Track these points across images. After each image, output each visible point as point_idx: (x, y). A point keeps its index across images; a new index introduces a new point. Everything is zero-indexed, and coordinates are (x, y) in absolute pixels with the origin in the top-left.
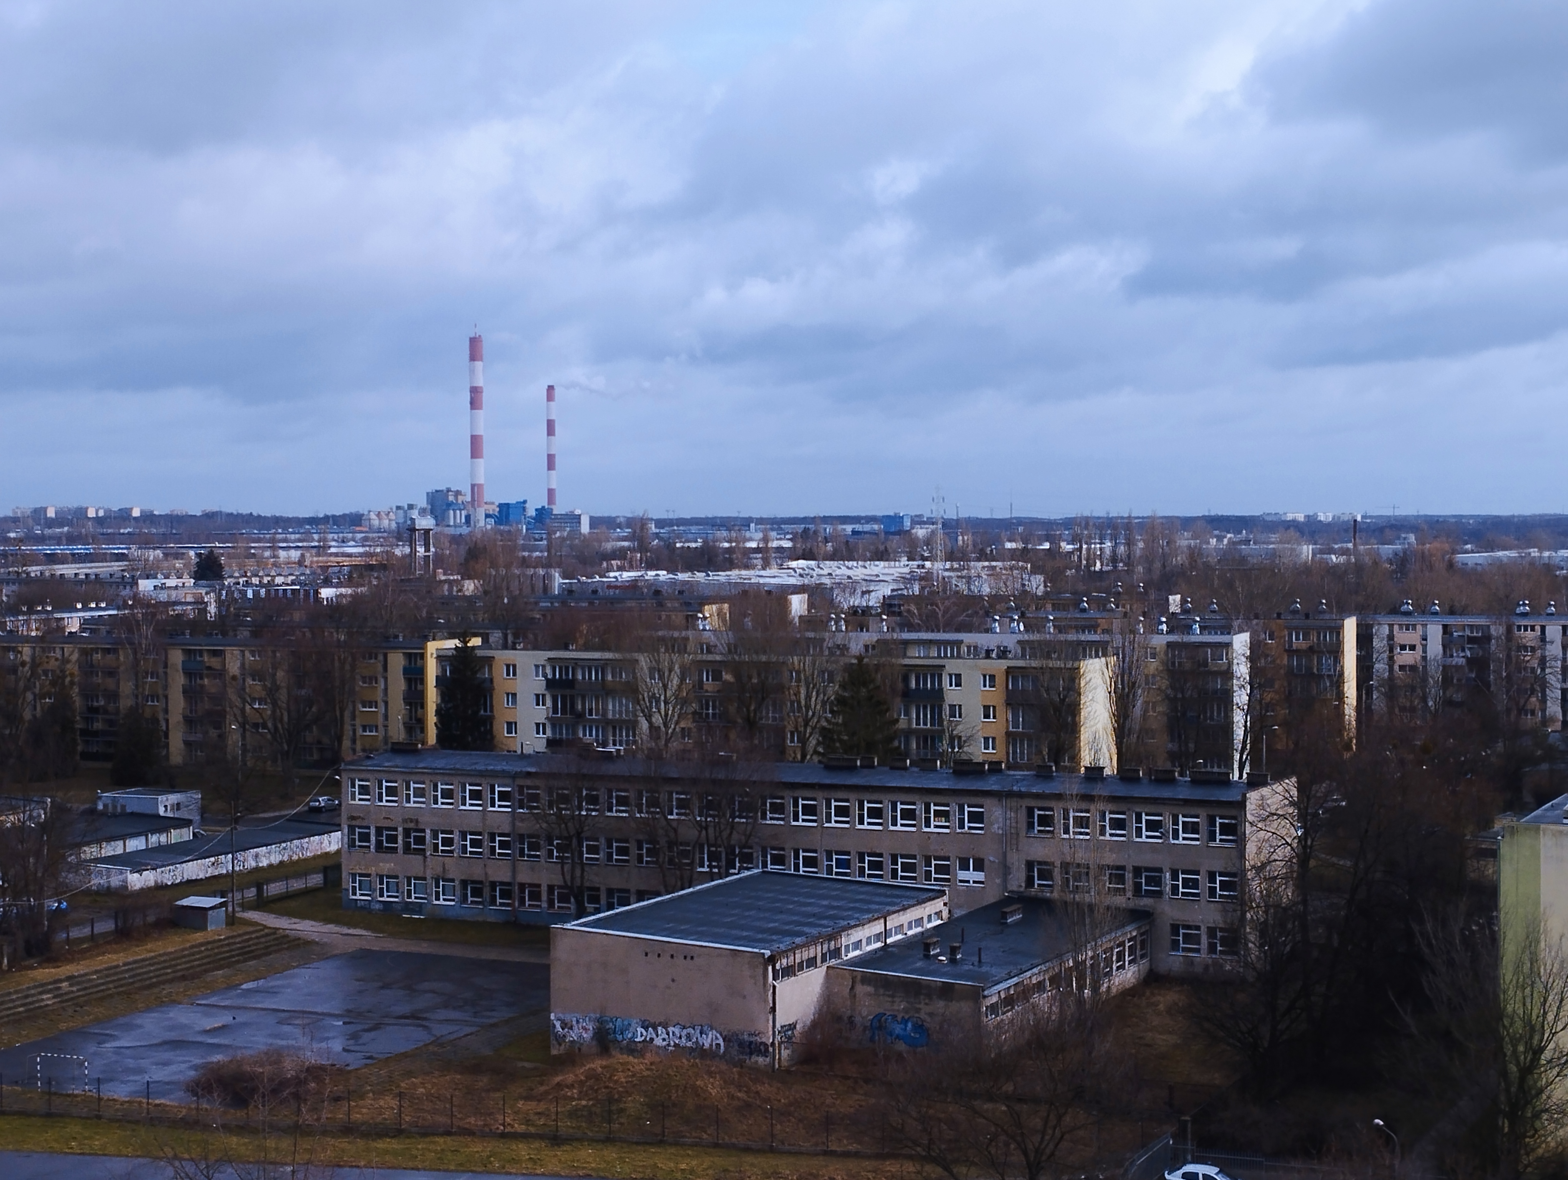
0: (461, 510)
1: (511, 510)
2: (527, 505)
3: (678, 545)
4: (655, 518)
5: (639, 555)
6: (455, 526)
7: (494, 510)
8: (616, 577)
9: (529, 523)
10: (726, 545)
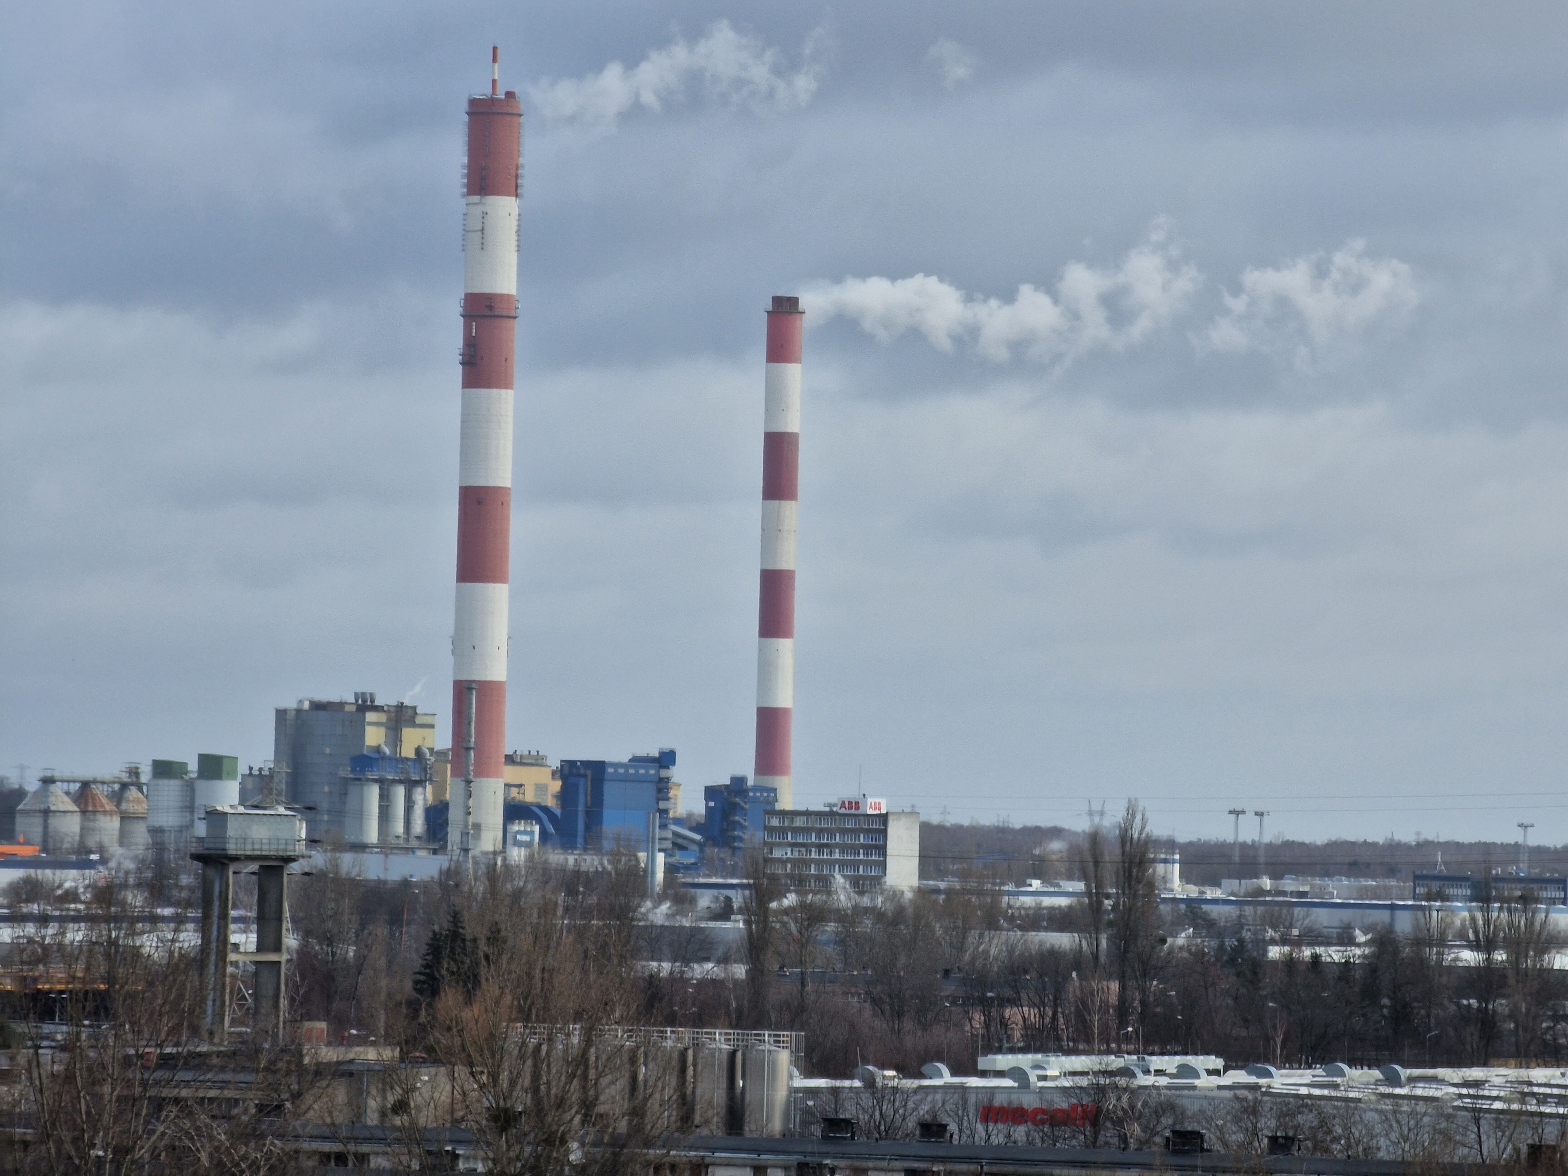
0: (411, 785)
1: (611, 791)
2: (676, 773)
3: (1275, 952)
4: (1183, 837)
5: (1115, 986)
6: (386, 847)
7: (541, 788)
8: (1017, 1073)
9: (679, 844)
10: (1469, 957)
